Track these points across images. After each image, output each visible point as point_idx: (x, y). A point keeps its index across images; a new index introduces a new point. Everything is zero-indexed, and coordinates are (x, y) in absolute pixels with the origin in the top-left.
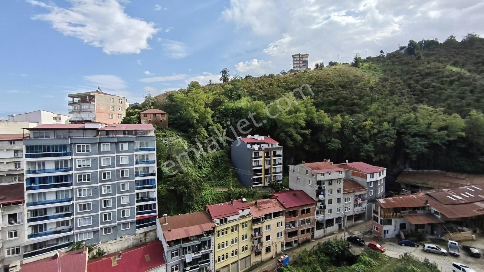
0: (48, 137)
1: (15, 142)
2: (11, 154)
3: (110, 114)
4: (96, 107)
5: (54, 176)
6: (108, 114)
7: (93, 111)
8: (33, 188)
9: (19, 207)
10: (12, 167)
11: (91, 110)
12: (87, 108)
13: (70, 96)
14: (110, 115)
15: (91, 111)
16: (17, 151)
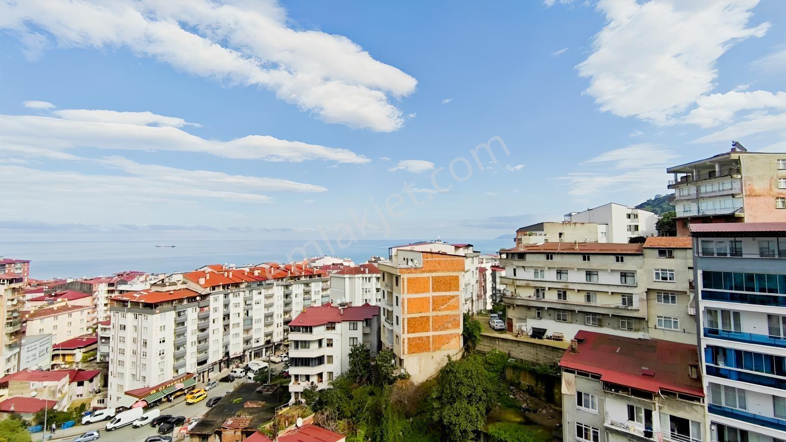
0: (736, 253)
1: (625, 258)
2: (616, 279)
3: (777, 198)
4: (745, 185)
5: (767, 356)
6: (773, 199)
7: (739, 194)
8: (721, 372)
9: (694, 407)
10: (617, 301)
11: (733, 192)
12: (721, 189)
13: (669, 171)
14: (780, 200)
15: (733, 196)
16: (625, 273)
